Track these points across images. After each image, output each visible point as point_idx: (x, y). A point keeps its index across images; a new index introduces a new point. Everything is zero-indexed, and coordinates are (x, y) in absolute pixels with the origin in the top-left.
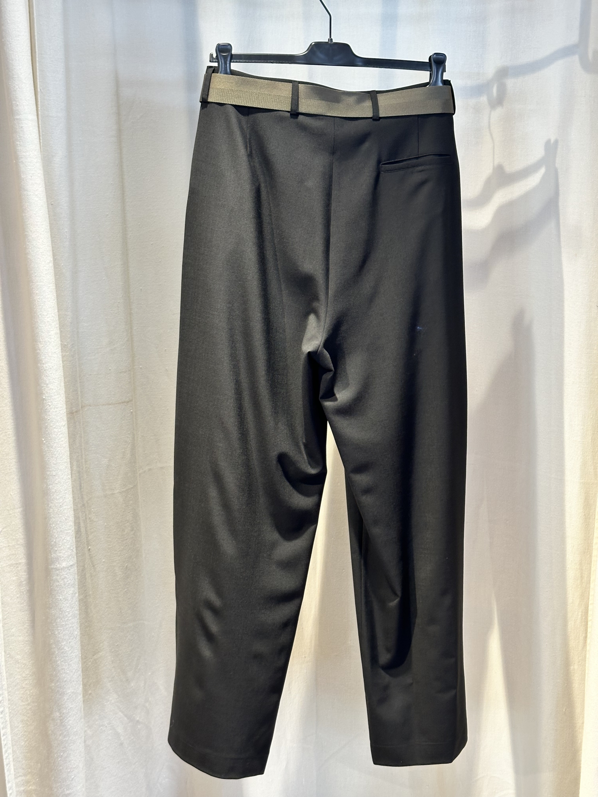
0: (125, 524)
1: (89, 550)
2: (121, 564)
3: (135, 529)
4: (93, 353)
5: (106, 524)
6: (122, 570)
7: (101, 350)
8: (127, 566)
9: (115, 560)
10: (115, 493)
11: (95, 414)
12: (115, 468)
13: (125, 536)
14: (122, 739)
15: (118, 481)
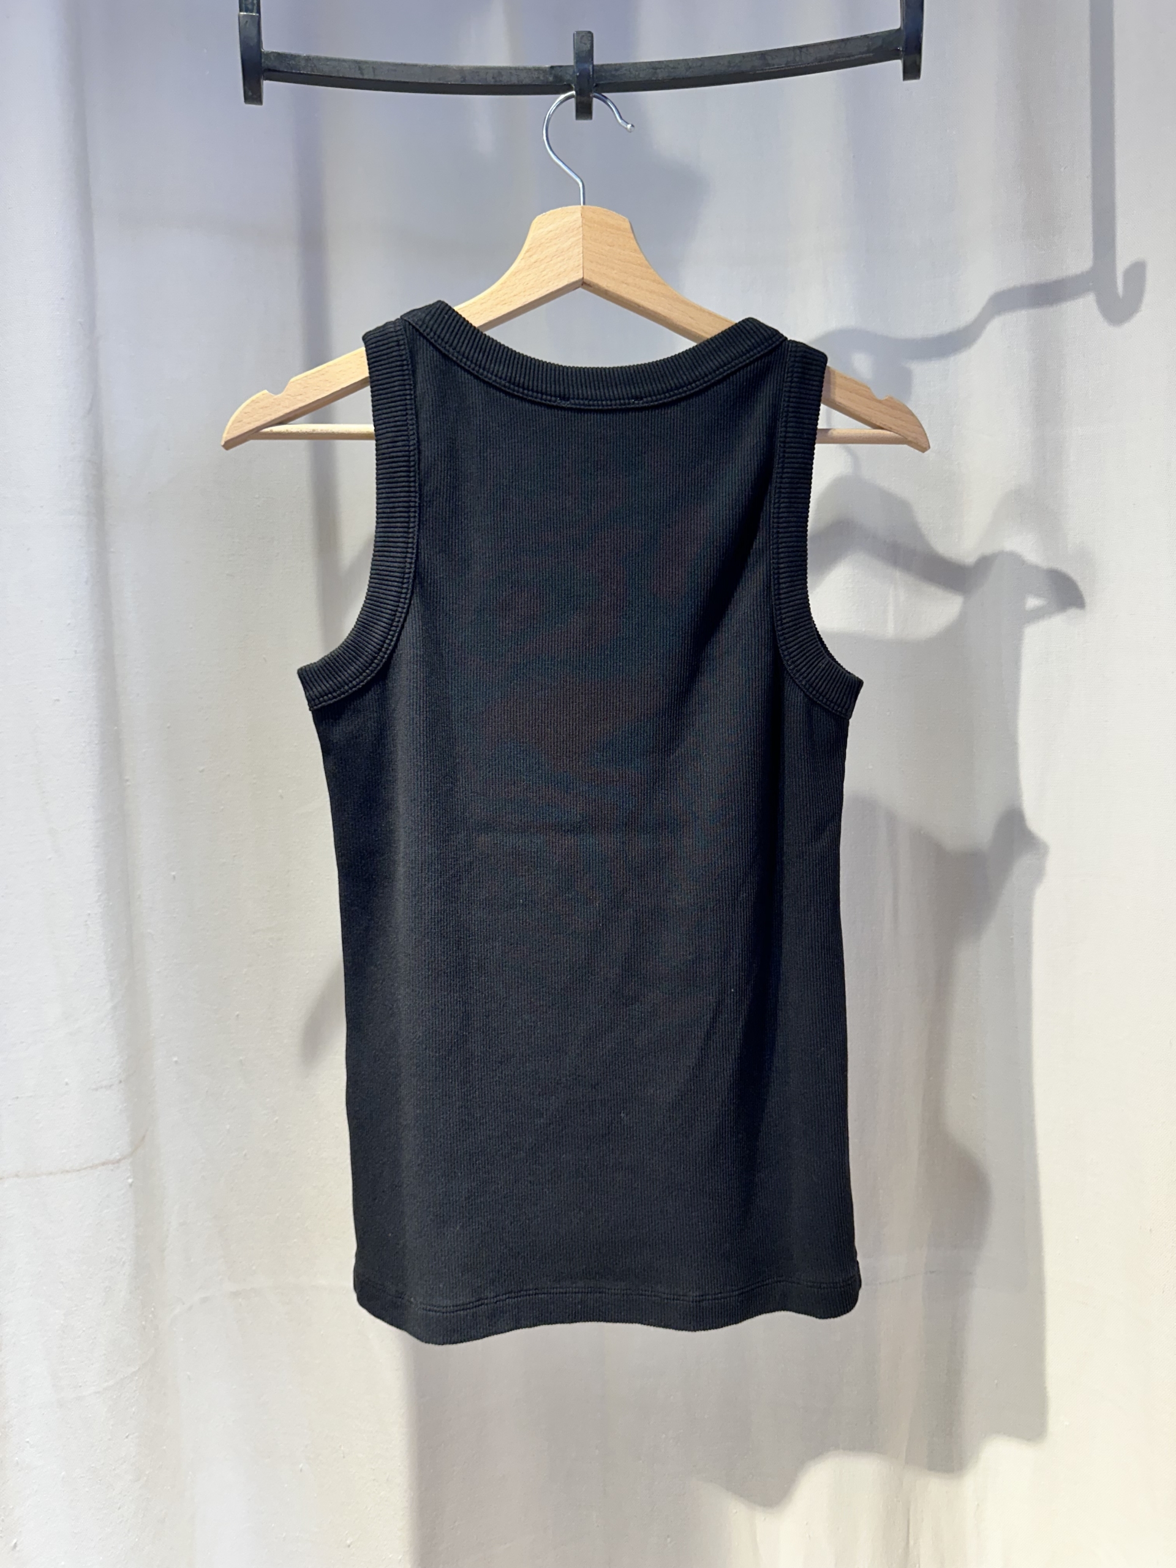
4: (22, 1043)
5: (63, 1473)
7: (43, 1037)
10: (86, 1395)
12: (84, 1331)
13: (117, 1499)
15: (92, 1364)
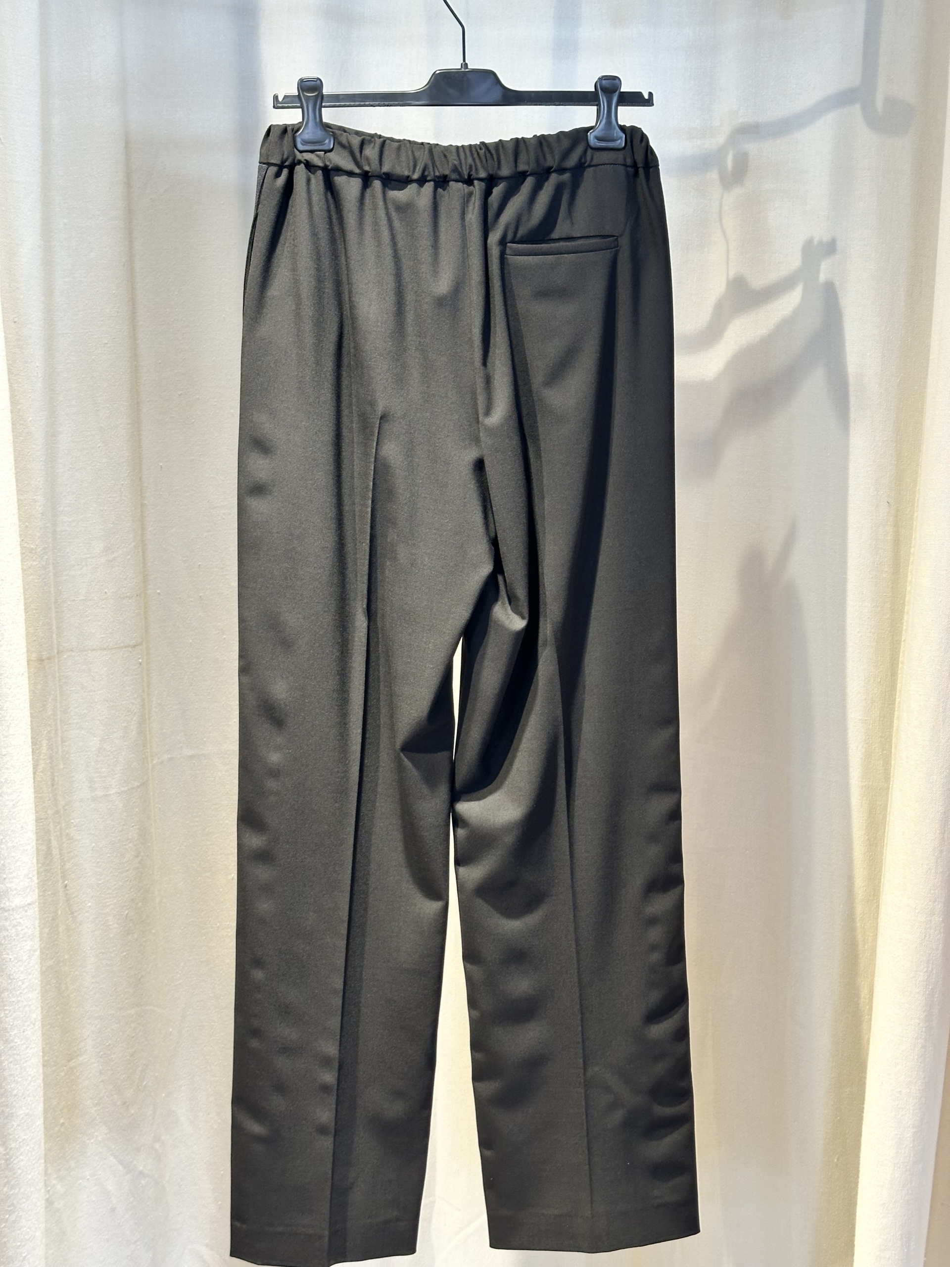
0: (125, 845)
1: (66, 886)
2: (118, 911)
3: (142, 854)
4: (78, 565)
5: (93, 844)
6: (119, 921)
7: (92, 561)
8: (127, 914)
9: (108, 904)
10: (110, 795)
11: (79, 665)
12: (112, 752)
13: (125, 865)
14: (114, 1202)
15: (116, 774)
